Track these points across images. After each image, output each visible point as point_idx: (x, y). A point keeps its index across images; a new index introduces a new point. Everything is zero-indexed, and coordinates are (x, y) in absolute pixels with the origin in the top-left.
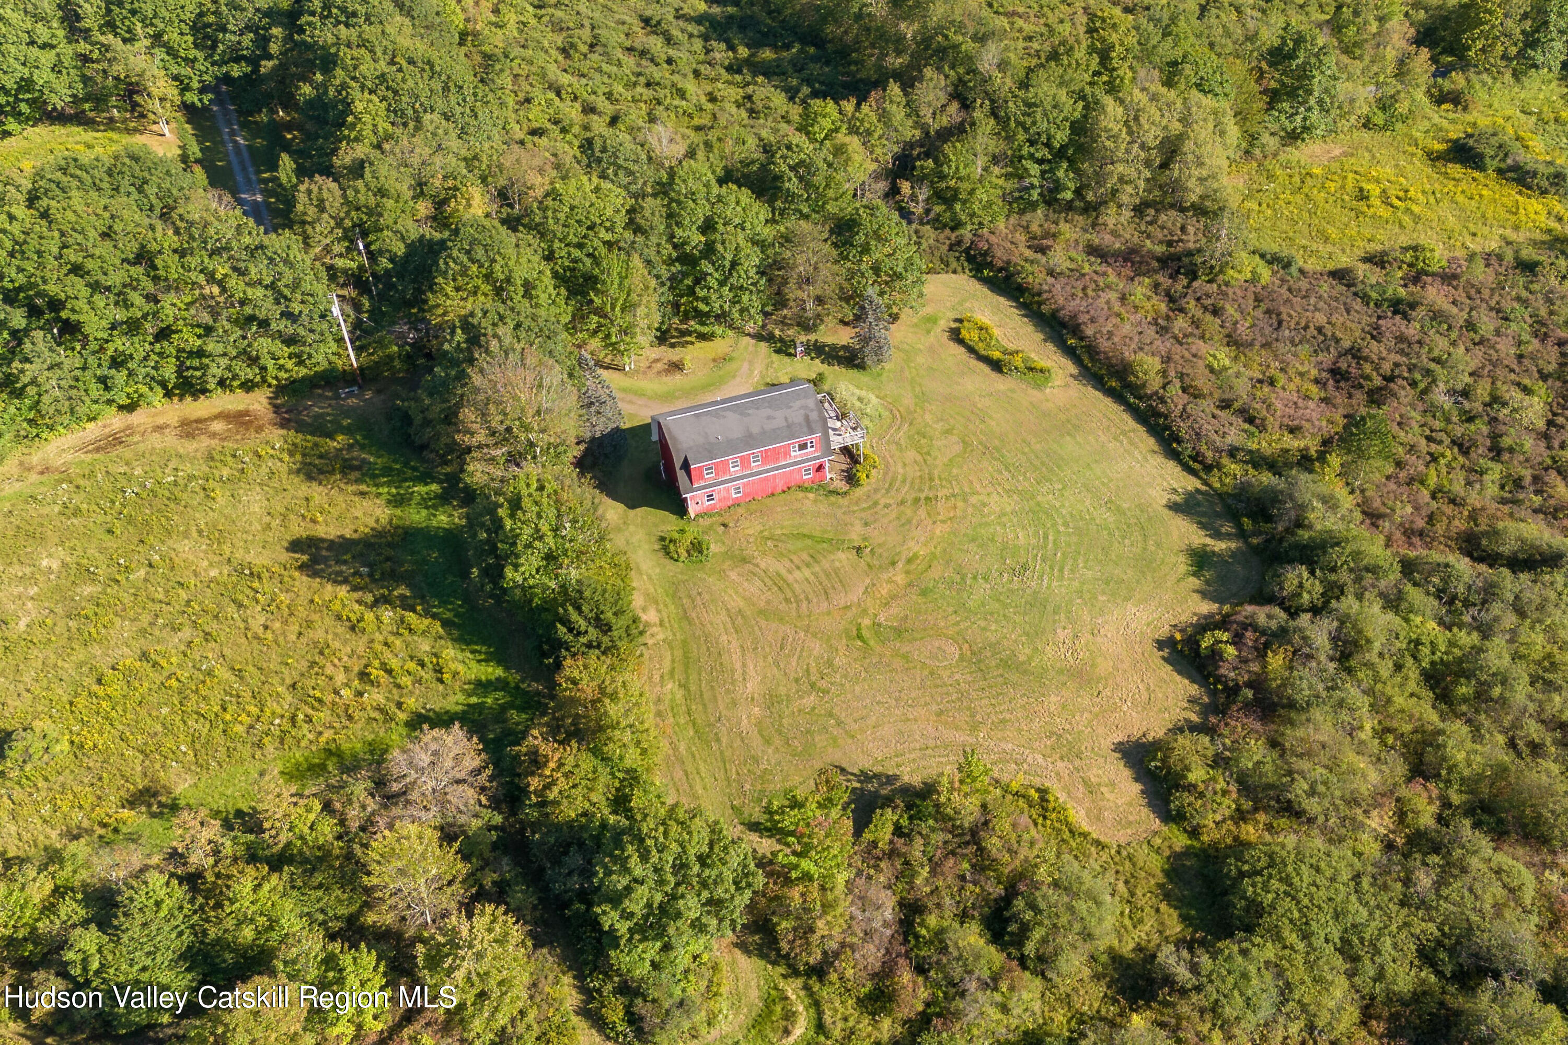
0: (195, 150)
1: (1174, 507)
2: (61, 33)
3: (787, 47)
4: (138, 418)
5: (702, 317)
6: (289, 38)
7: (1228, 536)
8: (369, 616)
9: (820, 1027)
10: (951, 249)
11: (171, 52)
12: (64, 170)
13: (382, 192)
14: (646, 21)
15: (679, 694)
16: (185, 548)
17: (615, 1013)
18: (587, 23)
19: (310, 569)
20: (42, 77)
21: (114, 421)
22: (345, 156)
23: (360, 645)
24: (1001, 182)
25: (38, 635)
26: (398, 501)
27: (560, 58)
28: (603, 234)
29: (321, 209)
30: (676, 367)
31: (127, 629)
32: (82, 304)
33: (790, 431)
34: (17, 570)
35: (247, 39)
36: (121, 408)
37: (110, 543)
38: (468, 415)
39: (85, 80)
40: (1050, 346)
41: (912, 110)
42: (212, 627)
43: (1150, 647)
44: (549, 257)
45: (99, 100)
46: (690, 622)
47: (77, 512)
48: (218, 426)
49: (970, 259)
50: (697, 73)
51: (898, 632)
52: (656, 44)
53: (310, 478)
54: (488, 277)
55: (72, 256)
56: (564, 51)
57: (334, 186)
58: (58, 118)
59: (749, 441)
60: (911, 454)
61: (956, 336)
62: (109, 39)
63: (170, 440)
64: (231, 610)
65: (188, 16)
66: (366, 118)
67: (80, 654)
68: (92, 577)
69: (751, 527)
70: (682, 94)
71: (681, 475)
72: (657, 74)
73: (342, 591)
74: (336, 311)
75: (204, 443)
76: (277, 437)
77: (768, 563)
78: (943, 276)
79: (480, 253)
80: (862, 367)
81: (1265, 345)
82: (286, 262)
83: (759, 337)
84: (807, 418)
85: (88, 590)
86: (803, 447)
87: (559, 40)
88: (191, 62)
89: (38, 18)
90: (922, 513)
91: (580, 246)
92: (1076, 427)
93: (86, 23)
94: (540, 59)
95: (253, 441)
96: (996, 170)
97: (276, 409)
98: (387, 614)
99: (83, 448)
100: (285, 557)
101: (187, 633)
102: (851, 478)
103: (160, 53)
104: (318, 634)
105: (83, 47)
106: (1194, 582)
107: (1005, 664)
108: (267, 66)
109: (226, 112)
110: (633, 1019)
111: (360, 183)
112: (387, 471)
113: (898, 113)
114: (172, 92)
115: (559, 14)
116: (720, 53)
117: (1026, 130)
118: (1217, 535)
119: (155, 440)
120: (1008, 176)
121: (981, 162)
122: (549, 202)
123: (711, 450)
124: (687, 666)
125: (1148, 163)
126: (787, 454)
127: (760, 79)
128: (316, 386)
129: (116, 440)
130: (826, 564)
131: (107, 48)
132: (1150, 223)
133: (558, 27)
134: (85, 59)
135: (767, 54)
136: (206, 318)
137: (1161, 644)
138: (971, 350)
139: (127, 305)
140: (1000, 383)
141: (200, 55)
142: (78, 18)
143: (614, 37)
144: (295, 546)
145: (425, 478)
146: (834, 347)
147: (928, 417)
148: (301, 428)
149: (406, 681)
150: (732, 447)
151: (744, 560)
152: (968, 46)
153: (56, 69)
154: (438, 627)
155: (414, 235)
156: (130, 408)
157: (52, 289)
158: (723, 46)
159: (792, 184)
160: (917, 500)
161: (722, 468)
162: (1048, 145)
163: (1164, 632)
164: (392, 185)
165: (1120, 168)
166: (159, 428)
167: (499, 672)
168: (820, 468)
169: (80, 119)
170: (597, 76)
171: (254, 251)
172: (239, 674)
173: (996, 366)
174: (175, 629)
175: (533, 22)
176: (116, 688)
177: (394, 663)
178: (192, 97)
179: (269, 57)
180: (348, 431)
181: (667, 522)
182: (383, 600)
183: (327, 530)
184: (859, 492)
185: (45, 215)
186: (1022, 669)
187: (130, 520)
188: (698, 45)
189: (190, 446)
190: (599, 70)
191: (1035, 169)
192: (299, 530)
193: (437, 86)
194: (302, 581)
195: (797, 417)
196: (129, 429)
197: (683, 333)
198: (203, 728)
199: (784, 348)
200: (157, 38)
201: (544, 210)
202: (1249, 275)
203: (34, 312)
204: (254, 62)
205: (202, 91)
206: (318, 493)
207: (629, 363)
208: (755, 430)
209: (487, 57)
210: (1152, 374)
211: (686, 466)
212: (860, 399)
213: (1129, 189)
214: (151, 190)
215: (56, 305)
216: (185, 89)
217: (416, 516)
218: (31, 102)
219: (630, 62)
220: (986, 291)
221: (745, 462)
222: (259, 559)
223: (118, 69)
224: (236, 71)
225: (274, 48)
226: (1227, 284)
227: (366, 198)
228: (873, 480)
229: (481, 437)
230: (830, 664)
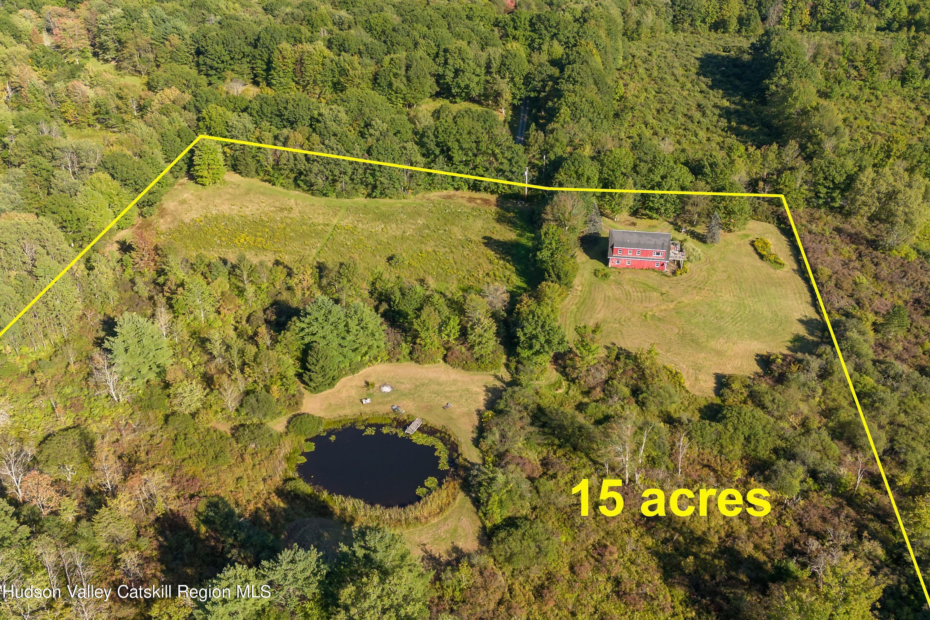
0: (509, 118)
1: (801, 321)
2: (483, 72)
3: (755, 126)
4: (458, 193)
5: (651, 209)
6: (553, 86)
7: (817, 336)
8: (496, 261)
9: (567, 393)
10: (772, 213)
11: (515, 85)
12: (466, 112)
13: (557, 140)
14: (699, 106)
15: (575, 310)
16: (455, 230)
17: (513, 365)
18: (673, 102)
19: (486, 244)
20: (472, 85)
21: (451, 192)
22: (550, 127)
23: (490, 267)
24: (807, 192)
25: (411, 238)
26: (520, 235)
27: (655, 113)
28: (622, 169)
29: (536, 142)
30: (634, 224)
31: (433, 243)
32: (456, 151)
33: (655, 246)
34: (412, 221)
35: (540, 85)
36: (455, 189)
37: (437, 222)
38: (548, 208)
39: (485, 89)
40: (792, 258)
41: (779, 155)
42: (454, 250)
43: (753, 355)
44: (601, 172)
45: (487, 96)
46: (591, 293)
47: (432, 212)
48: (479, 201)
49: (778, 219)
50: (708, 129)
51: (660, 320)
52: (697, 115)
53: (498, 222)
54: (576, 172)
55: (458, 137)
56: (658, 111)
57: (543, 135)
58: (472, 100)
59: (638, 245)
60: (705, 274)
61: (752, 244)
62: (497, 76)
63: (464, 202)
64: (461, 248)
65: (524, 73)
66: (563, 115)
67: (419, 245)
68: (429, 228)
69: (628, 276)
70: (696, 135)
71: (610, 249)
72: (690, 126)
73: (493, 253)
74: (526, 173)
75: (473, 204)
76: (494, 209)
77: (628, 287)
78: (764, 223)
79: (576, 163)
80: (705, 242)
81: (891, 283)
82: (517, 155)
83: (671, 223)
84: (663, 244)
85: (427, 231)
86: (658, 254)
87: (658, 106)
88: (519, 89)
89: (479, 66)
90: (695, 292)
91: (613, 171)
92: (780, 286)
93: (492, 70)
94: (647, 111)
95: (486, 208)
96: (806, 187)
97: (497, 201)
98: (501, 262)
99: (440, 197)
100: (481, 240)
101: (447, 249)
102: (674, 273)
103: (511, 84)
104: (481, 261)
105: (488, 78)
106: (789, 344)
107: (693, 341)
108: (543, 94)
109: (525, 110)
110: (516, 368)
111: (551, 136)
112: (521, 227)
113: (772, 156)
114: (510, 98)
115: (664, 96)
116: (724, 123)
117: (824, 173)
118: (812, 334)
119: (460, 200)
120: (810, 191)
121: (799, 182)
122: (608, 153)
123: (623, 244)
124: (582, 304)
125: (879, 199)
126: (651, 255)
127: (733, 136)
128: (511, 198)
129: (449, 197)
130: (647, 294)
131: (495, 79)
132: (875, 227)
133: (661, 101)
134: (487, 82)
135: (745, 128)
136: (488, 166)
137: (757, 355)
138: (756, 249)
139: (466, 155)
140: (760, 263)
141: (523, 87)
142: (490, 68)
143: (681, 109)
144: (485, 238)
145: (531, 232)
146: (699, 234)
147: (720, 265)
148: (502, 208)
149: (498, 278)
150: (631, 245)
151: (619, 284)
152: (822, 136)
153: (478, 83)
154: (514, 269)
155: (559, 154)
156: (457, 189)
157: (450, 144)
158: (726, 121)
159: (707, 170)
160: (695, 287)
161: (625, 252)
162: (833, 181)
163: (761, 353)
164: (561, 138)
165: (863, 198)
166: (462, 197)
167: (525, 286)
168: (663, 265)
169: (479, 103)
170: (665, 122)
171: (509, 148)
172: (456, 263)
173: (762, 257)
174: (444, 247)
175: (652, 98)
176: (424, 255)
177: (497, 273)
178: (515, 102)
179: (544, 92)
180: (516, 213)
181: (600, 265)
182: (504, 259)
183: (496, 237)
184: (675, 278)
185: (456, 123)
186: (698, 344)
187: (445, 218)
188: (716, 118)
189: (469, 204)
190: (668, 121)
191: (823, 190)
192: (488, 234)
193: (592, 110)
194: (483, 247)
195: (660, 242)
196: (454, 195)
197: (643, 215)
198: (441, 271)
199: (678, 229)
200: (512, 79)
201: (605, 155)
202: (903, 256)
203: (442, 152)
204: (539, 92)
205: (520, 100)
206: (498, 226)
207: (618, 217)
208: (642, 242)
209: (625, 107)
210: (825, 275)
211: (612, 247)
212: (694, 249)
213: (866, 208)
214: (488, 123)
215: (449, 149)
216: (514, 98)
217: (524, 241)
218: (466, 93)
219: (682, 120)
220: (779, 232)
221: (634, 252)
222: (473, 238)
223: (495, 87)
224: (532, 95)
225: (547, 89)
226: (890, 256)
227: (552, 141)
228: (683, 276)
229: (550, 217)
230: (630, 319)
